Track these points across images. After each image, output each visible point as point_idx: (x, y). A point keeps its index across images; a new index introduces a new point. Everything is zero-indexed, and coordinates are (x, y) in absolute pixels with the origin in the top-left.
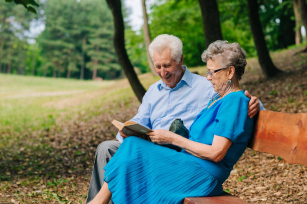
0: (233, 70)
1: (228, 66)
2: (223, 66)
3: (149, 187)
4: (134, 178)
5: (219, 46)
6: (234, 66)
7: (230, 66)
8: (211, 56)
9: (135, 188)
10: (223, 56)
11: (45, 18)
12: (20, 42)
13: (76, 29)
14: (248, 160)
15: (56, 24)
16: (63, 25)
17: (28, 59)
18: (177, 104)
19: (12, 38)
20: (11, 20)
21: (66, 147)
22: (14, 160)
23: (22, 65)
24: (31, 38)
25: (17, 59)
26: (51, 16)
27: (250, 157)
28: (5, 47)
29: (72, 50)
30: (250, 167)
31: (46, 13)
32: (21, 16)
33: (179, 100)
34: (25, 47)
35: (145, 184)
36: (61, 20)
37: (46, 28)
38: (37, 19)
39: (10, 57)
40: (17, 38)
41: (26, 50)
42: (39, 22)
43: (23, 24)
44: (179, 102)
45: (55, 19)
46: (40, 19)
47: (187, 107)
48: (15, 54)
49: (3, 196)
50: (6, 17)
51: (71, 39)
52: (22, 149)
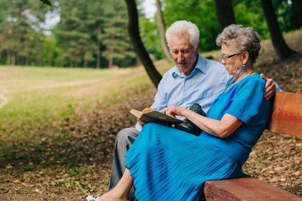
0: (247, 55)
1: (242, 51)
2: (237, 51)
3: (169, 172)
4: (155, 164)
5: (233, 31)
6: (248, 51)
7: (244, 51)
8: (225, 41)
9: (156, 173)
10: (237, 41)
11: (59, 10)
12: (36, 34)
13: (91, 19)
14: (265, 141)
15: (70, 15)
16: (77, 15)
17: (45, 51)
18: (192, 92)
19: (28, 30)
20: (27, 12)
21: (85, 135)
22: (36, 151)
23: (39, 57)
24: (47, 30)
25: (34, 51)
26: (65, 8)
27: (268, 138)
28: (22, 40)
29: (88, 40)
30: (268, 148)
31: (60, 5)
32: (36, 9)
33: (195, 88)
34: (42, 38)
35: (166, 169)
36: (75, 10)
37: (61, 20)
38: (52, 10)
39: (27, 50)
40: (34, 30)
41: (43, 42)
42: (54, 14)
43: (38, 17)
44: (194, 90)
45: (69, 10)
46: (55, 11)
47: (203, 94)
48: (32, 46)
49: (27, 186)
50: (22, 10)
51: (87, 29)
52: (43, 139)
